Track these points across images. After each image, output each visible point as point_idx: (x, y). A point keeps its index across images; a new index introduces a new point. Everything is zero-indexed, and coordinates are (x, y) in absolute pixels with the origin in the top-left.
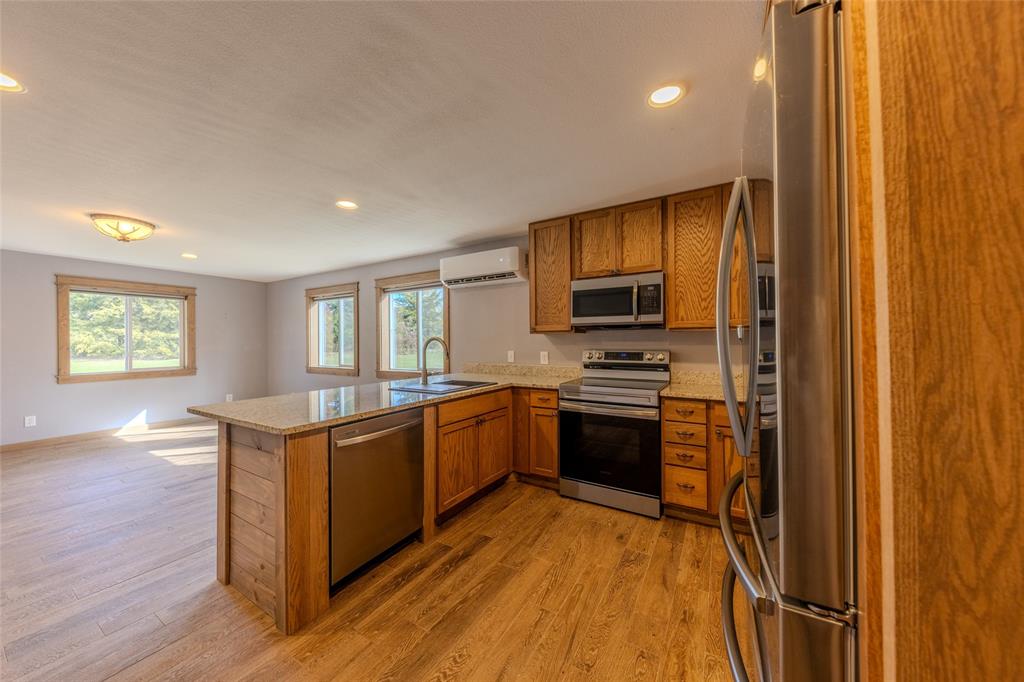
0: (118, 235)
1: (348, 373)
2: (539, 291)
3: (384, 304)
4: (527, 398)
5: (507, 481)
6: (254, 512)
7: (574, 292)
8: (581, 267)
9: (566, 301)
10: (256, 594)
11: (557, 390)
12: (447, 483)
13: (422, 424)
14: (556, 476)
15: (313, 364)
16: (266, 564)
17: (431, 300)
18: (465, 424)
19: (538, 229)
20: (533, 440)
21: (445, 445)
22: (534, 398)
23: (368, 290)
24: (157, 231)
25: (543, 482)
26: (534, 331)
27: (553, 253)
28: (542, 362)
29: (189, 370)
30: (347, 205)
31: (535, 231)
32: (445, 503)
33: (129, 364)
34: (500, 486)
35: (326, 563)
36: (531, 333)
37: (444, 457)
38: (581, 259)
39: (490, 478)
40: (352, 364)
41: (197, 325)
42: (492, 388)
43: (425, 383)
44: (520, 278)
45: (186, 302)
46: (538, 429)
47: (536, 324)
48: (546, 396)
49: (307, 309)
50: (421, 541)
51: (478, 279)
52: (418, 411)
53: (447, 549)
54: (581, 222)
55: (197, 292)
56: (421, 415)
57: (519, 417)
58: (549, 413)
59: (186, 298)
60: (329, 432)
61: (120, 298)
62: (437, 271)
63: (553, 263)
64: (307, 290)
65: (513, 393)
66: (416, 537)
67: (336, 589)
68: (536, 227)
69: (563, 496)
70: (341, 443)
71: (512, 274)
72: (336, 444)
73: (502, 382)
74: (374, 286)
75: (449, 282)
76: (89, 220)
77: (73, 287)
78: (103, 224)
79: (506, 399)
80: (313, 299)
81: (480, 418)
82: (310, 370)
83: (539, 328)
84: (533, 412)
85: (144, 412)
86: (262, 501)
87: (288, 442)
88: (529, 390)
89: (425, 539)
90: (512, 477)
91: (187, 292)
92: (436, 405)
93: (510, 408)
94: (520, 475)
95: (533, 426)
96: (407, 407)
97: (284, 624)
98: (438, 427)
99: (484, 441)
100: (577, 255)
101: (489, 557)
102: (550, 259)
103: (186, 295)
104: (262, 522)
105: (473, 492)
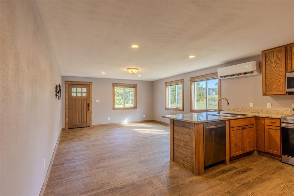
0: (132, 73)
1: (180, 110)
2: (268, 78)
3: (193, 86)
4: (263, 121)
5: (254, 153)
6: (182, 143)
7: (287, 78)
8: (291, 67)
9: (283, 82)
10: (183, 164)
11: (280, 119)
12: (233, 148)
13: (225, 126)
14: (280, 155)
15: (167, 107)
16: (187, 157)
17: (213, 84)
18: (238, 128)
19: (266, 53)
20: (267, 139)
21: (232, 135)
22: (267, 122)
23: (187, 81)
24: (139, 70)
25: (272, 156)
26: (264, 94)
27: (275, 62)
28: (268, 107)
29: (136, 108)
30: (192, 57)
31: (265, 54)
32: (233, 154)
33: (124, 105)
34: (250, 154)
35: (203, 160)
36: (263, 95)
37: (232, 138)
38: (292, 63)
39: (248, 150)
40: (181, 107)
41: (137, 95)
42: (248, 116)
43: (219, 113)
44: (256, 73)
45: (135, 88)
46: (269, 134)
47: (266, 92)
48: (274, 121)
49: (166, 88)
50: (225, 164)
51: (234, 75)
52: (224, 121)
53: (236, 168)
54: (291, 47)
55: (137, 85)
56: (225, 123)
57: (259, 129)
58: (276, 128)
59: (135, 87)
60: (203, 124)
61: (121, 88)
62: (216, 73)
63: (275, 66)
64: (165, 83)
65: (256, 119)
66: (223, 162)
67: (206, 168)
68: (266, 52)
69: (283, 163)
70: (206, 128)
71: (252, 72)
72: (205, 128)
73: (251, 115)
74: (190, 80)
75: (221, 77)
76: (127, 70)
77: (115, 86)
78: (130, 71)
79: (253, 121)
80: (167, 86)
81: (245, 127)
82: (166, 109)
83: (267, 93)
84: (267, 127)
85: (127, 119)
86: (185, 140)
87: (196, 125)
88: (264, 118)
89: (227, 163)
90: (256, 152)
91: (135, 85)
92: (229, 120)
93: (255, 124)
94: (259, 152)
95: (266, 133)
96: (221, 120)
97: (195, 173)
98: (230, 127)
99: (245, 136)
100: (289, 62)
101: (254, 174)
102: (273, 65)
103: (135, 86)
104: (185, 146)
105: (242, 153)
